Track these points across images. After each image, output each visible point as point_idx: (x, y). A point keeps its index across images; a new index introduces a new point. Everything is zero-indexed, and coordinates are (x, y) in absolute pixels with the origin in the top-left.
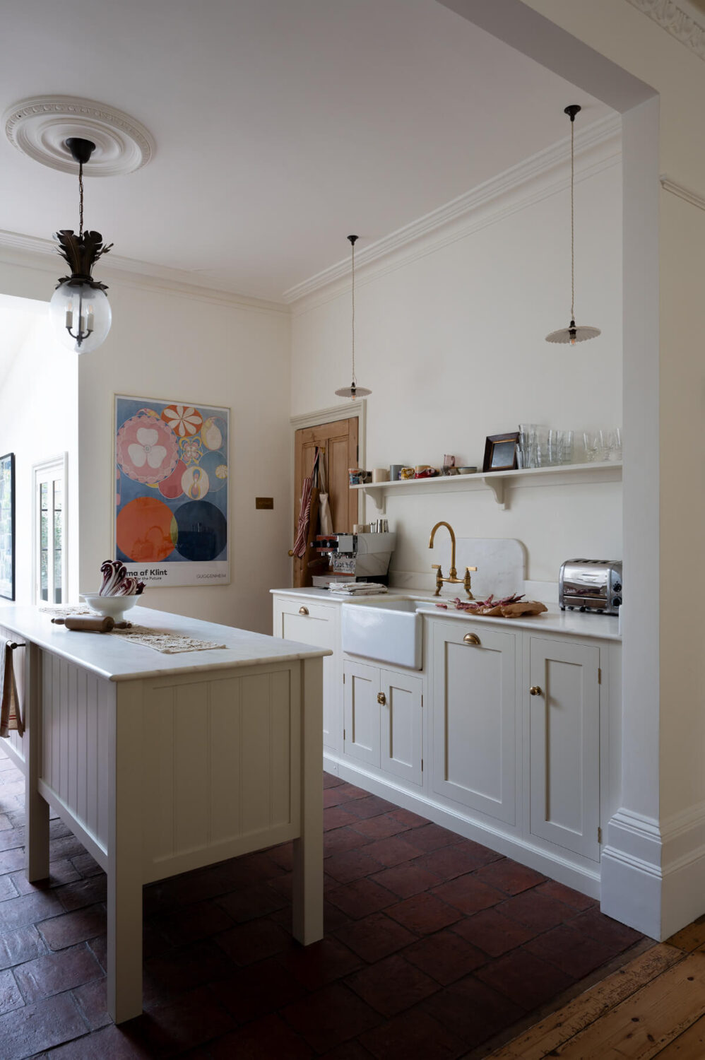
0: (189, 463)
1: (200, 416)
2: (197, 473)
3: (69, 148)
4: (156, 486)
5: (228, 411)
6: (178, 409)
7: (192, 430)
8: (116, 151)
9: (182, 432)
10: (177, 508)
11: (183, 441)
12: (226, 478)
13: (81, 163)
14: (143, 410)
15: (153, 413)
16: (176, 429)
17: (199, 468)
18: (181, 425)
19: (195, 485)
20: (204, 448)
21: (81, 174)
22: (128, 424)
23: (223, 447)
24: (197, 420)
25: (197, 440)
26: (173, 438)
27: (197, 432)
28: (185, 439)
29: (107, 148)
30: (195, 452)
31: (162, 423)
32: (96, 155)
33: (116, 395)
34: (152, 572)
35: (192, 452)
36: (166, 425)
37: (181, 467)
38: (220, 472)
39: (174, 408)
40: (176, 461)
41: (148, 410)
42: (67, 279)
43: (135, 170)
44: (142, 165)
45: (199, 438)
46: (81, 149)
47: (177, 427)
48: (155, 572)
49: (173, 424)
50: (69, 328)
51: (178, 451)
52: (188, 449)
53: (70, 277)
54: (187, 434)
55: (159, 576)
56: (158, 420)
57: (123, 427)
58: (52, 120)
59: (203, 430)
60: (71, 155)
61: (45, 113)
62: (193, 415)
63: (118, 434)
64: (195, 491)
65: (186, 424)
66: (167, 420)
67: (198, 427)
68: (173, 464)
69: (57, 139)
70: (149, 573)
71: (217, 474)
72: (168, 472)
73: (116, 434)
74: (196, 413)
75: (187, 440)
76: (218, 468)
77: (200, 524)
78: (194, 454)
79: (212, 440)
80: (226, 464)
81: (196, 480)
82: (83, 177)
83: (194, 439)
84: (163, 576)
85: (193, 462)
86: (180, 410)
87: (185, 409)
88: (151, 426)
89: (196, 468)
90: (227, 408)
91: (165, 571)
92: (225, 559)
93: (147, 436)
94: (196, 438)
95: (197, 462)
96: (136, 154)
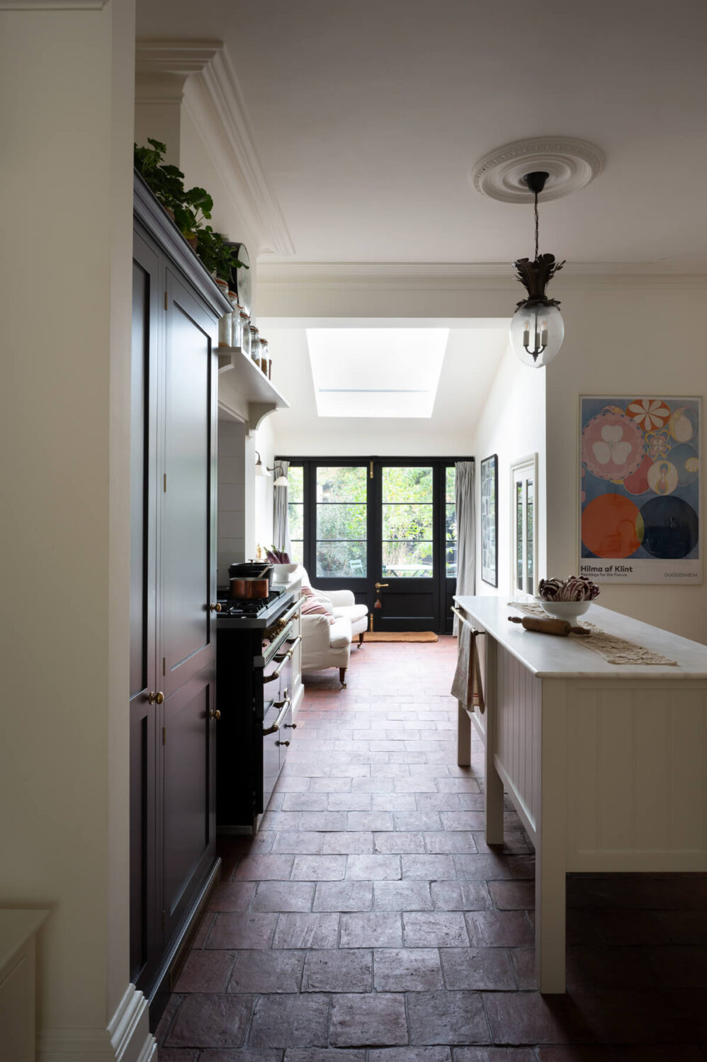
0: (656, 457)
1: (668, 409)
2: (664, 468)
3: (525, 182)
4: (621, 482)
5: (699, 399)
6: (644, 404)
7: (659, 423)
8: (568, 173)
9: (648, 426)
10: (645, 502)
11: (650, 435)
12: (697, 472)
13: (536, 193)
14: (607, 408)
15: (617, 410)
16: (642, 424)
17: (667, 463)
18: (647, 419)
19: (663, 480)
20: (673, 440)
21: (536, 203)
22: (593, 422)
23: (694, 439)
24: (664, 413)
25: (664, 433)
26: (639, 433)
27: (664, 425)
28: (652, 433)
29: (559, 172)
30: (662, 446)
31: (627, 419)
32: (549, 182)
33: (580, 396)
34: (616, 569)
35: (659, 445)
36: (631, 421)
37: (647, 462)
38: (691, 465)
39: (639, 402)
40: (642, 457)
41: (612, 407)
42: (525, 301)
43: (587, 184)
44: (593, 178)
45: (667, 431)
46: (536, 182)
47: (643, 422)
48: (620, 569)
49: (638, 419)
50: (526, 345)
51: (643, 446)
52: (655, 442)
53: (527, 299)
54: (654, 427)
55: (625, 573)
56: (622, 416)
57: (587, 426)
58: (512, 164)
59: (671, 421)
60: (527, 188)
61: (504, 160)
62: (660, 407)
63: (583, 434)
64: (662, 486)
65: (652, 417)
66: (632, 415)
67: (666, 420)
68: (639, 459)
69: (514, 178)
70: (613, 569)
71: (687, 467)
72: (633, 468)
73: (581, 433)
74: (663, 405)
75: (654, 434)
76: (688, 461)
77: (673, 519)
78: (661, 448)
79: (682, 432)
80: (697, 456)
81: (663, 475)
82: (538, 205)
83: (661, 433)
84: (628, 573)
85: (660, 456)
86: (646, 404)
87: (651, 402)
88: (613, 424)
89: (664, 462)
90: (698, 397)
91: (631, 568)
92: (697, 557)
93: (611, 433)
94: (663, 431)
95: (665, 456)
96: (587, 171)
